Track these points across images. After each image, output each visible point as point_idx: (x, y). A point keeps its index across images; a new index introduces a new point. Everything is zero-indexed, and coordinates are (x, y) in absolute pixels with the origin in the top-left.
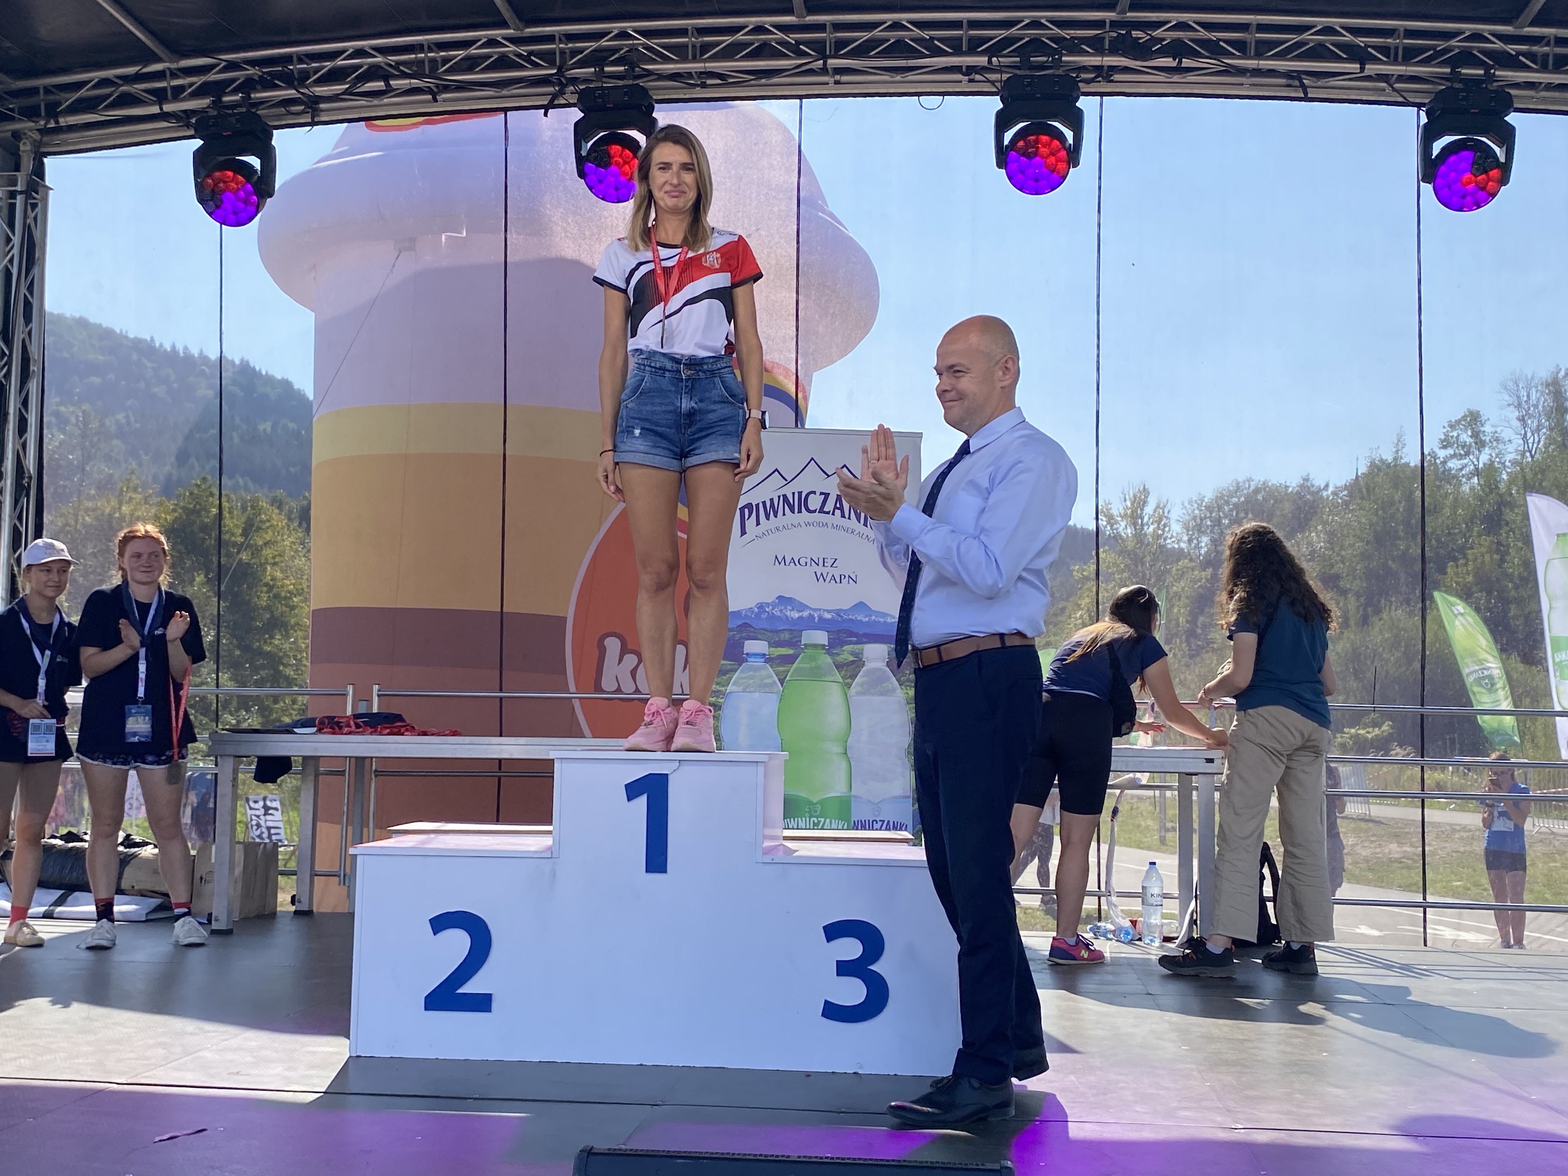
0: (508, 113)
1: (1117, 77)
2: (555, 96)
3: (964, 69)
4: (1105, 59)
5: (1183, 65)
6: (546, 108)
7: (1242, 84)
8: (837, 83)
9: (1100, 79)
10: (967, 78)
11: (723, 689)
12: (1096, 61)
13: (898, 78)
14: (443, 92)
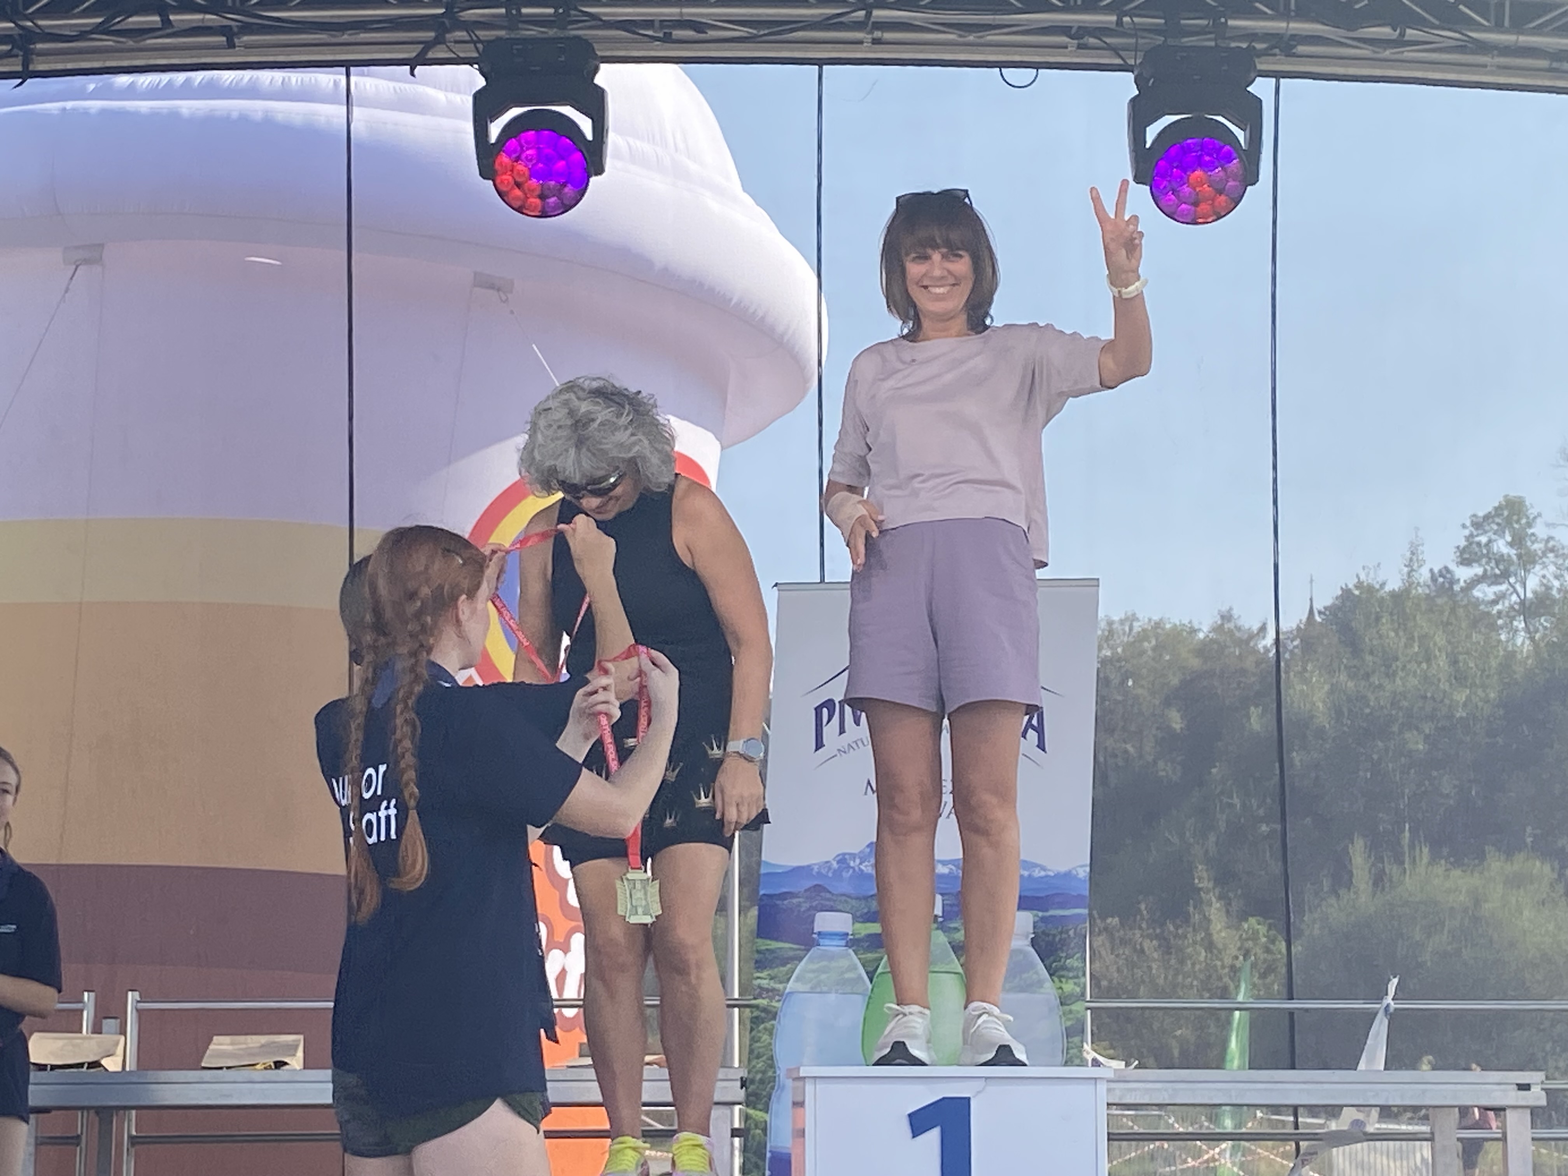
0: (352, 69)
1: (1301, 49)
2: (428, 45)
3: (1073, 31)
4: (1292, 25)
5: (1406, 38)
6: (413, 64)
7: (1485, 66)
8: (876, 42)
9: (1277, 51)
10: (1076, 42)
11: (780, 986)
12: (1279, 26)
13: (971, 38)
14: (245, 34)
